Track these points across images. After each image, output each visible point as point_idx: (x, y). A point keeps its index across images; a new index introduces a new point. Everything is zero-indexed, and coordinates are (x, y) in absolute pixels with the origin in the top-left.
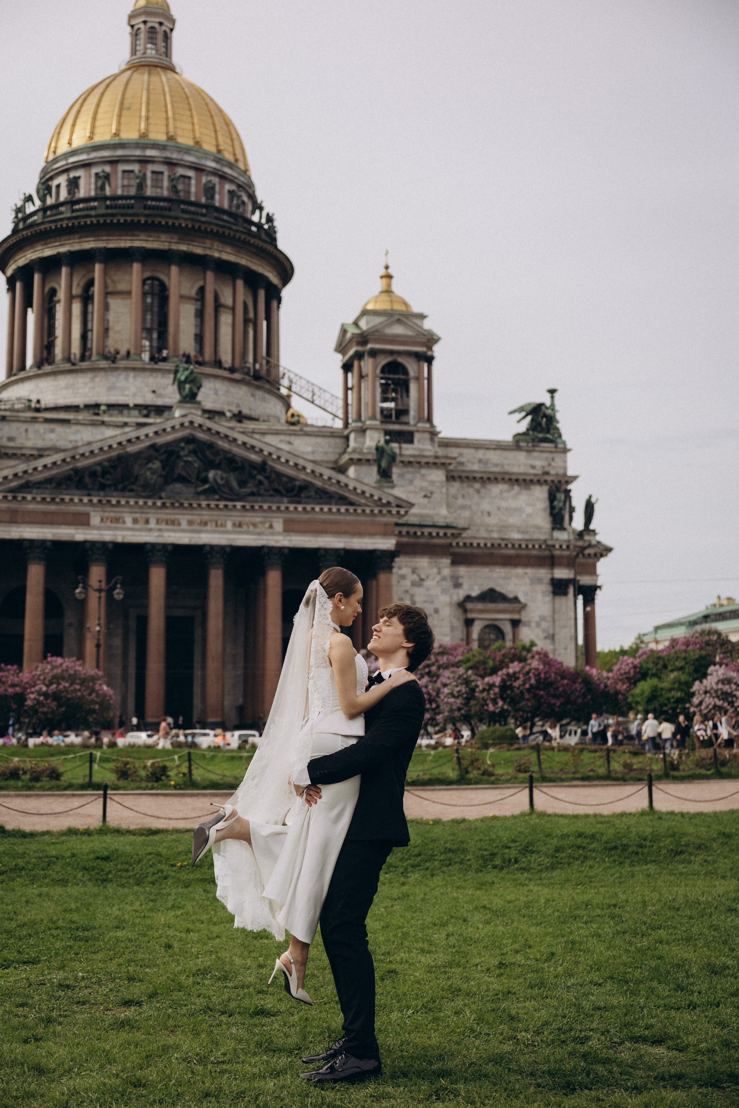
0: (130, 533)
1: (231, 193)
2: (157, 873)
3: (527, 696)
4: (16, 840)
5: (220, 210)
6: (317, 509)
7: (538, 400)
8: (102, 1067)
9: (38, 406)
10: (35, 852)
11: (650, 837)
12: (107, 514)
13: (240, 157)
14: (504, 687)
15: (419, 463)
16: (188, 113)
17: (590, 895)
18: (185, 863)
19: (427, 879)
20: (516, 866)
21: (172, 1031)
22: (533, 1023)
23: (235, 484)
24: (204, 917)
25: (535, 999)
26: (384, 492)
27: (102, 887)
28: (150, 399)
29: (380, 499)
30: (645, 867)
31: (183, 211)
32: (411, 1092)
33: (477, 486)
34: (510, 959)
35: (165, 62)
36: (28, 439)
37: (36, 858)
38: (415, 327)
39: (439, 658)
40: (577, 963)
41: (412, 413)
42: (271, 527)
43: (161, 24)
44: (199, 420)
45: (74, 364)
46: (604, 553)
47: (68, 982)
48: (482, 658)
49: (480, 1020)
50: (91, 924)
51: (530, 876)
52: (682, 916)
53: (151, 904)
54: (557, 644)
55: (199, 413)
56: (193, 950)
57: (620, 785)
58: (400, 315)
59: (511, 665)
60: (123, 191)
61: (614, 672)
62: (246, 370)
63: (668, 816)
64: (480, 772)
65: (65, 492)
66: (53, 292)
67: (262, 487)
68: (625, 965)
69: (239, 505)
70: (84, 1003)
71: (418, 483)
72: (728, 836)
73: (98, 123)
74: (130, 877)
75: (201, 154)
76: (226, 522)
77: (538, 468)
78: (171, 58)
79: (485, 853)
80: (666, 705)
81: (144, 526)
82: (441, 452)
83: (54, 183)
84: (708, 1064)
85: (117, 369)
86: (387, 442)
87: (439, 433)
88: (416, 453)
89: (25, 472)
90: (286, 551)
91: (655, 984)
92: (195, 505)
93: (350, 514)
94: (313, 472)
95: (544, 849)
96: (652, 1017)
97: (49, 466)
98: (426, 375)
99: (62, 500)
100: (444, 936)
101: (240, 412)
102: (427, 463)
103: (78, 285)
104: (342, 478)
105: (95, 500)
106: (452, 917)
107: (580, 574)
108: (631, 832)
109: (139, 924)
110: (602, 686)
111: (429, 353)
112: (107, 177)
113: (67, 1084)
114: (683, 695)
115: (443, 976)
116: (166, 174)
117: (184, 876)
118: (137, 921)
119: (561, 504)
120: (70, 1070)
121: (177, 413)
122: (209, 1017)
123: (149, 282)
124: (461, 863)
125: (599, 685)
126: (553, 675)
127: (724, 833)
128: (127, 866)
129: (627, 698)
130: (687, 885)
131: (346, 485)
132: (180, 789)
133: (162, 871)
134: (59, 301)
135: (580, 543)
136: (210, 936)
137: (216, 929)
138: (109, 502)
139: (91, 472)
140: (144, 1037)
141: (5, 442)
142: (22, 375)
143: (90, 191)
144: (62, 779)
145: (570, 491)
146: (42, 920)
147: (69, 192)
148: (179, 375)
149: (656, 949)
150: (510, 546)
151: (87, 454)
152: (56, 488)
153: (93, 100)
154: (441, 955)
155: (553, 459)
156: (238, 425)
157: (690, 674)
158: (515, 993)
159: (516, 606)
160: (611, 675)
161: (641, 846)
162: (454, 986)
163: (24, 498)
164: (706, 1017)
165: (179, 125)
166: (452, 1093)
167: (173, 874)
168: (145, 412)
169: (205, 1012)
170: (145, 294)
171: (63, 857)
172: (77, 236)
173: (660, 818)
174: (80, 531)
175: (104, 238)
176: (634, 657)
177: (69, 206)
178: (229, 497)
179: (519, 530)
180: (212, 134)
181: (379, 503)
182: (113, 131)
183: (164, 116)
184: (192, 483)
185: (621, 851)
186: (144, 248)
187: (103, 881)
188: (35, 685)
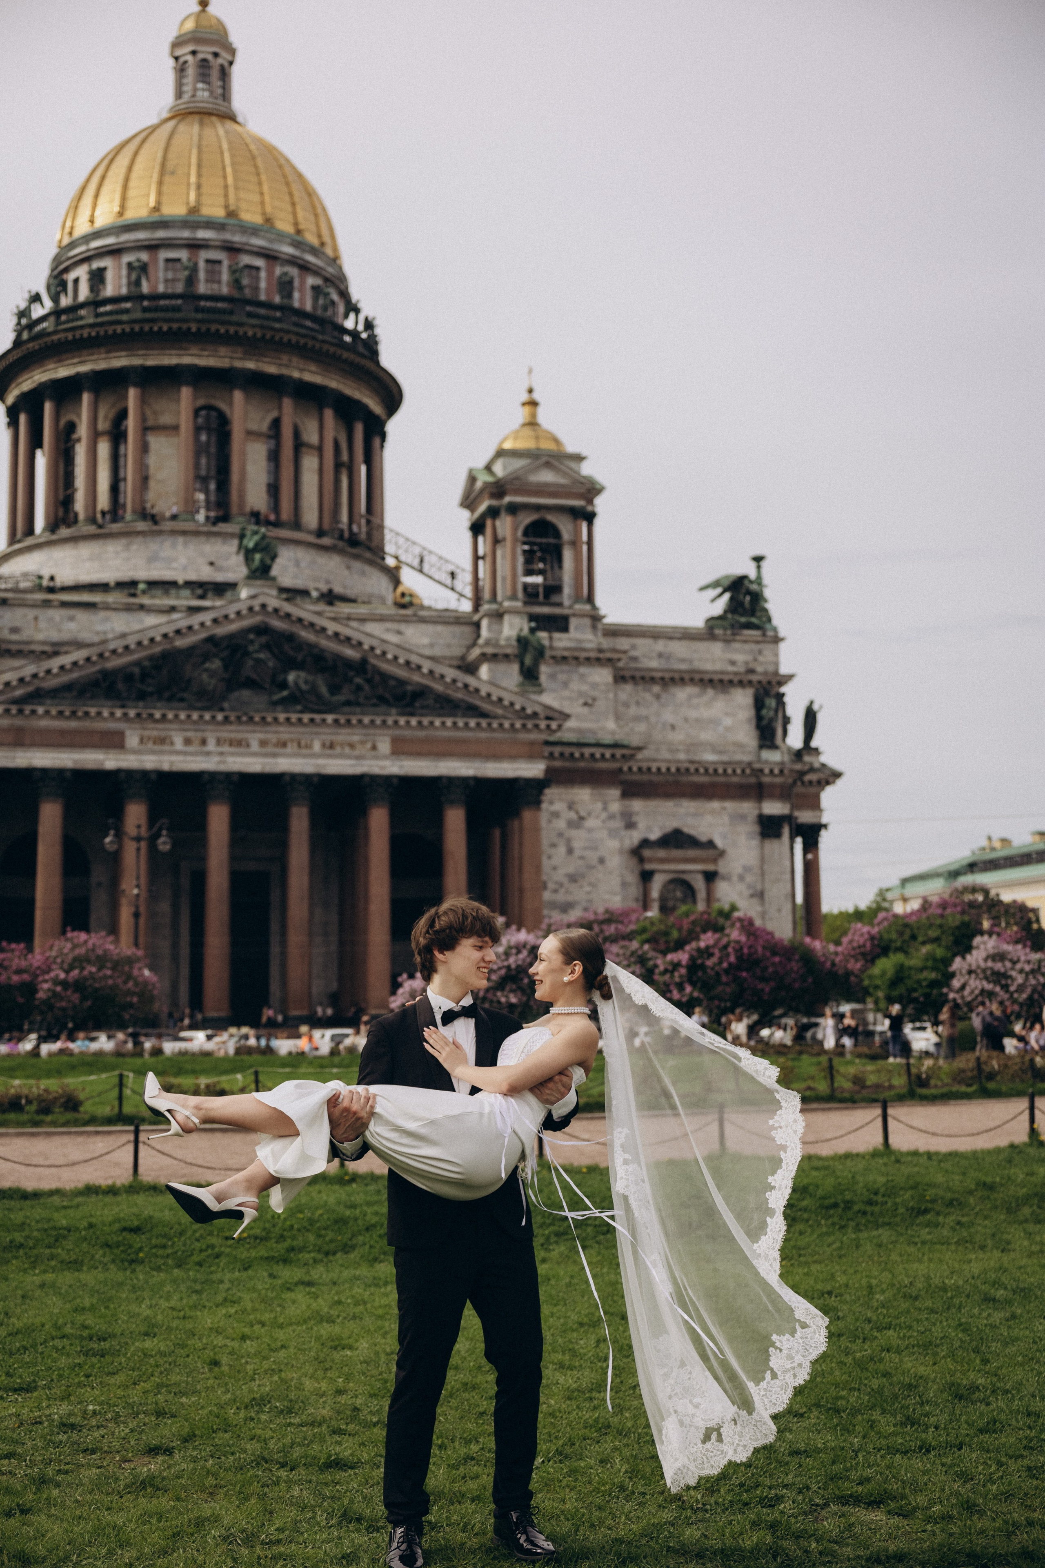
0: (180, 758)
1: (316, 289)
2: (206, 1250)
3: (724, 979)
4: (13, 1203)
5: (301, 313)
6: (437, 723)
7: (739, 572)
8: (110, 1552)
9: (51, 584)
10: (37, 1222)
11: (882, 1190)
12: (147, 733)
13: (327, 239)
14: (694, 967)
15: (576, 658)
16: (254, 179)
21: (211, 1494)
23: (324, 690)
24: (267, 1317)
26: (529, 699)
27: (128, 1273)
28: (206, 574)
29: (523, 709)
30: (875, 1233)
31: (250, 315)
33: (656, 689)
35: (223, 108)
36: (37, 629)
37: (38, 1230)
38: (568, 471)
39: (605, 927)
41: (567, 590)
42: (374, 748)
43: (216, 55)
44: (273, 602)
45: (100, 527)
46: (831, 779)
47: (72, 1420)
48: (662, 927)
50: (110, 1330)
52: (920, 1309)
53: (194, 1297)
54: (767, 906)
55: (274, 592)
56: (249, 1368)
57: (847, 1108)
58: (550, 456)
59: (703, 937)
60: (166, 287)
61: (844, 945)
62: (339, 534)
63: (909, 1158)
65: (89, 702)
66: (71, 427)
67: (361, 693)
68: (837, 1385)
69: (330, 718)
70: (93, 1452)
71: (576, 685)
72: (991, 1187)
73: (131, 193)
74: (168, 1256)
75: (273, 236)
76: (312, 740)
77: (739, 664)
78: (230, 104)
80: (915, 990)
81: (199, 748)
82: (606, 643)
83: (71, 276)
84: (940, 1538)
85: (160, 533)
86: (532, 631)
87: (604, 617)
88: (573, 645)
89: (35, 676)
90: (395, 781)
91: (877, 1414)
92: (269, 719)
93: (483, 730)
94: (431, 672)
96: (869, 1466)
97: (68, 667)
98: (585, 537)
99: (87, 714)
100: (593, 1343)
101: (330, 591)
102: (588, 659)
103: (106, 417)
104: (471, 680)
105: (132, 713)
107: (799, 808)
108: (857, 1183)
109: (177, 1329)
110: (828, 964)
111: (589, 508)
112: (143, 268)
114: (939, 977)
116: (226, 263)
117: (243, 1253)
118: (174, 1324)
119: (771, 713)
121: (244, 593)
122: (263, 1472)
123: (203, 413)
125: (824, 962)
126: (760, 950)
127: (985, 1184)
128: (165, 1241)
129: (862, 981)
130: (930, 1260)
131: (477, 690)
133: (213, 1247)
134: (79, 440)
135: (798, 767)
136: (273, 1346)
137: (281, 1335)
138: (151, 716)
139: (126, 675)
140: (172, 1503)
141: (6, 635)
142: (29, 541)
143: (120, 287)
144: (82, 1109)
145: (783, 695)
146: (43, 1325)
147: (92, 289)
148: (245, 541)
149: (881, 1360)
150: (702, 770)
151: (120, 650)
152: (77, 697)
153: (123, 161)
155: (760, 652)
156: (328, 608)
157: (947, 948)
159: (711, 853)
160: (840, 949)
161: (870, 1203)
162: (601, 1421)
163: (33, 712)
164: (943, 1465)
165: (242, 195)
167: (228, 1250)
168: (199, 592)
169: (258, 1464)
170: (198, 430)
171: (77, 1229)
172: (102, 350)
173: (898, 1161)
174: (111, 756)
175: (141, 352)
176: (872, 924)
177: (92, 308)
178: (316, 707)
179: (714, 750)
180: (289, 207)
181: (522, 714)
182: (152, 204)
183: (222, 183)
184: (265, 689)
185: (844, 1210)
186: (195, 366)
187: (132, 1261)
188: (49, 970)
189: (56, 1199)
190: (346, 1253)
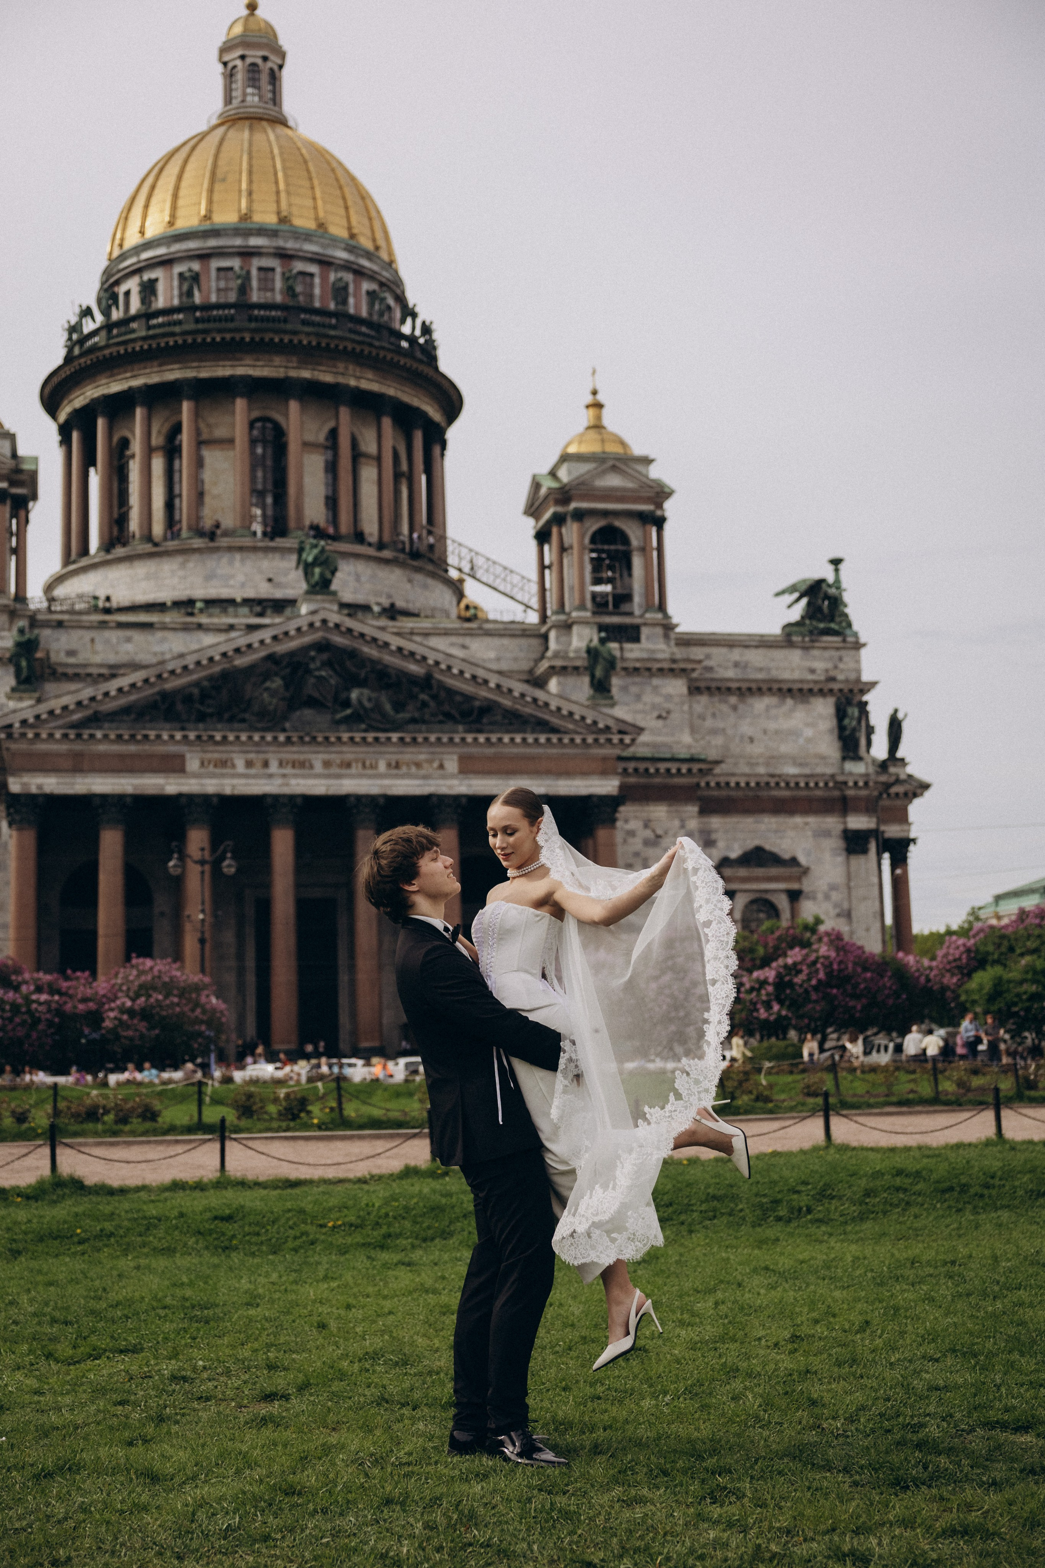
0: (243, 781)
1: (371, 294)
2: (300, 1237)
3: (814, 996)
4: (99, 1199)
5: (357, 320)
6: (506, 739)
7: (817, 575)
8: (238, 1472)
9: (107, 605)
10: (127, 1212)
11: (999, 1173)
12: (209, 756)
13: (381, 242)
14: (781, 984)
15: (649, 669)
16: (307, 184)
17: (916, 1249)
18: (340, 1223)
19: (683, 1237)
20: (809, 1217)
21: (334, 1428)
22: (844, 1407)
23: (388, 707)
24: (370, 1289)
25: (844, 1379)
26: (600, 712)
27: (223, 1257)
28: (264, 591)
29: (595, 723)
30: (993, 1215)
31: (304, 323)
32: (676, 1495)
33: (733, 700)
34: (805, 1330)
35: (272, 112)
36: (95, 652)
37: (129, 1220)
38: (636, 475)
40: (902, 1333)
41: (637, 599)
42: (441, 766)
43: (265, 59)
44: (334, 618)
45: (156, 545)
46: (919, 791)
47: (184, 1373)
48: (746, 944)
49: (768, 1404)
50: (211, 1300)
51: (829, 1229)
53: (294, 1275)
54: (855, 925)
55: (335, 607)
56: (358, 1330)
57: (953, 1111)
58: (618, 459)
59: (789, 953)
60: (218, 297)
61: (939, 959)
62: (400, 546)
63: (1025, 1147)
64: (753, 1097)
65: (148, 725)
66: (125, 443)
67: (426, 710)
68: (972, 1334)
69: (395, 737)
70: (208, 1399)
71: (649, 698)
73: (181, 202)
74: (262, 1243)
75: (327, 242)
76: (377, 763)
77: (819, 672)
78: (281, 107)
79: (764, 1200)
80: (1015, 1004)
81: (262, 771)
82: (680, 653)
83: (122, 289)
85: (217, 549)
86: (602, 641)
87: (677, 625)
88: (645, 655)
89: (93, 699)
90: (464, 800)
91: (1016, 1356)
92: (333, 739)
93: (554, 745)
94: (498, 686)
95: (848, 1193)
96: (1014, 1397)
97: (126, 689)
98: (655, 543)
99: (146, 737)
100: (710, 1304)
101: (392, 605)
102: (661, 670)
103: (159, 432)
104: (540, 694)
105: (192, 735)
106: (722, 1282)
107: (886, 822)
108: (972, 1167)
109: (279, 1299)
110: (923, 979)
111: (659, 513)
112: (196, 278)
113: (191, 1494)
114: (1040, 989)
115: (712, 1353)
116: (279, 270)
117: (339, 1240)
118: (277, 1296)
119: (854, 723)
120: (194, 1478)
121: (304, 609)
122: (386, 1410)
123: (259, 425)
124: (730, 1215)
125: (918, 978)
126: (850, 966)
128: (257, 1229)
129: (959, 996)
131: (547, 704)
132: (327, 1129)
133: (306, 1234)
134: (133, 456)
135: (883, 778)
136: (380, 1312)
137: (388, 1305)
138: (211, 737)
139: (185, 696)
140: (295, 1435)
141: (63, 658)
142: (84, 562)
143: (172, 298)
144: (160, 1119)
145: (866, 703)
146: (143, 1298)
147: (143, 301)
148: (304, 556)
149: (1016, 1313)
150: (783, 784)
151: (179, 671)
152: (136, 720)
153: (173, 169)
154: (708, 1327)
155: (840, 659)
156: (391, 623)
158: (816, 1373)
159: (795, 870)
160: (934, 964)
161: (987, 1186)
162: (729, 1365)
163: (92, 736)
165: (294, 200)
166: (734, 1494)
167: (323, 1237)
168: (258, 609)
169: (378, 1404)
170: (253, 442)
171: (167, 1218)
172: (155, 363)
173: (1013, 1149)
174: (171, 781)
175: (195, 364)
176: (967, 937)
177: (143, 321)
178: (382, 726)
179: (795, 762)
180: (342, 212)
181: (594, 729)
182: (203, 212)
183: (274, 189)
184: (327, 707)
185: (960, 1193)
186: (250, 376)
187: (225, 1249)
188: (116, 998)
189: (142, 1194)
190: (445, 1239)
